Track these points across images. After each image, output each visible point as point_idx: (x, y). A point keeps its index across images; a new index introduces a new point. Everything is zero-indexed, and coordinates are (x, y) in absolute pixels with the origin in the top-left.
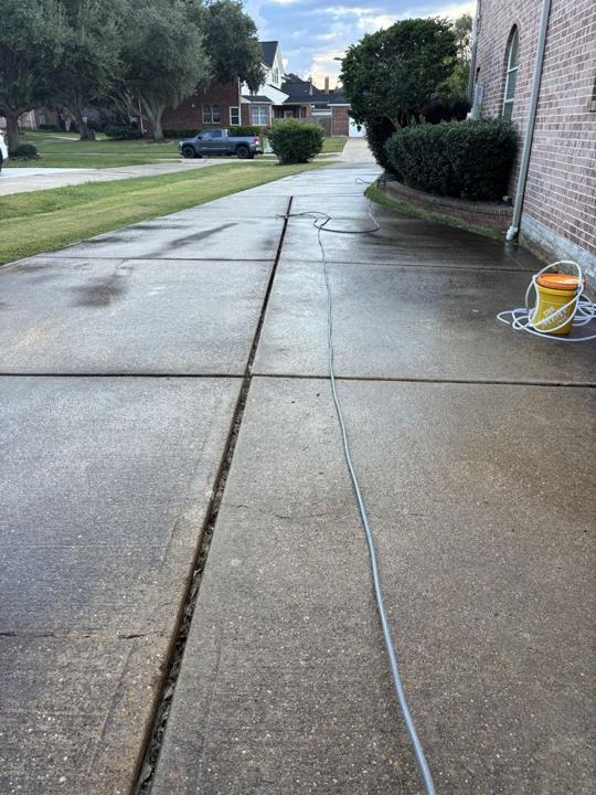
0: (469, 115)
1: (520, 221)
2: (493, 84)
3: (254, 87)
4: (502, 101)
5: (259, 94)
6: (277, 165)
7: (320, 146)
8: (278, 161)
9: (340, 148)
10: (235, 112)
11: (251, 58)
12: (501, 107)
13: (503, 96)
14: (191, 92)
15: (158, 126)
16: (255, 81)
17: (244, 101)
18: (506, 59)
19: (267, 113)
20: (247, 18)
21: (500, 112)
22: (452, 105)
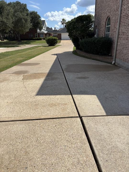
0: (95, 36)
1: (115, 60)
2: (102, 29)
3: (40, 30)
4: (105, 33)
5: (42, 31)
6: (48, 46)
7: (57, 42)
8: (48, 45)
9: (60, 42)
10: (36, 35)
11: (40, 24)
12: (105, 34)
13: (105, 32)
14: (28, 31)
15: (20, 38)
16: (41, 29)
17: (38, 32)
18: (106, 24)
19: (43, 35)
20: (39, 15)
21: (105, 35)
22: (91, 34)
